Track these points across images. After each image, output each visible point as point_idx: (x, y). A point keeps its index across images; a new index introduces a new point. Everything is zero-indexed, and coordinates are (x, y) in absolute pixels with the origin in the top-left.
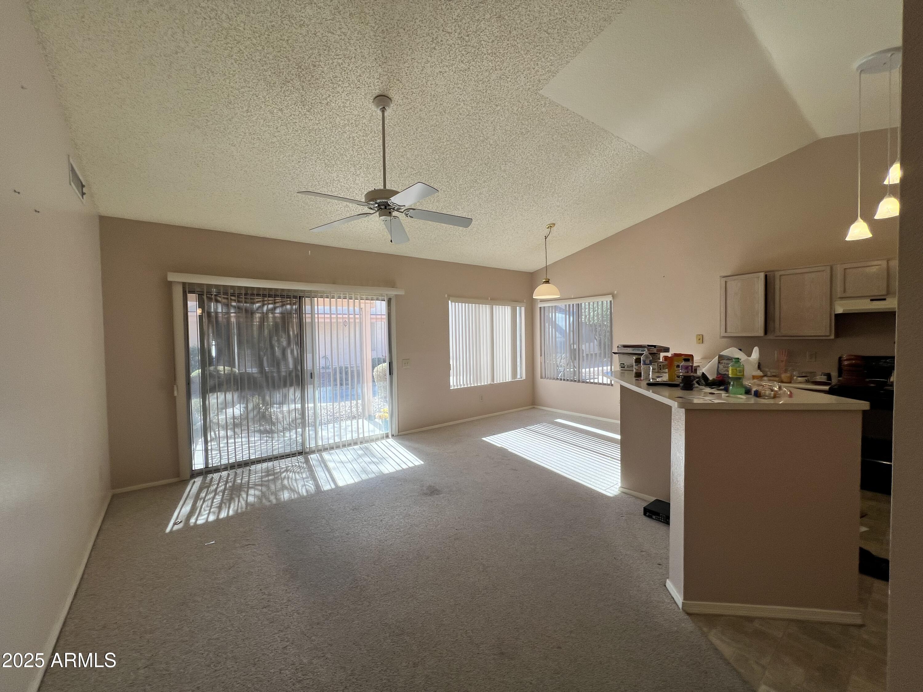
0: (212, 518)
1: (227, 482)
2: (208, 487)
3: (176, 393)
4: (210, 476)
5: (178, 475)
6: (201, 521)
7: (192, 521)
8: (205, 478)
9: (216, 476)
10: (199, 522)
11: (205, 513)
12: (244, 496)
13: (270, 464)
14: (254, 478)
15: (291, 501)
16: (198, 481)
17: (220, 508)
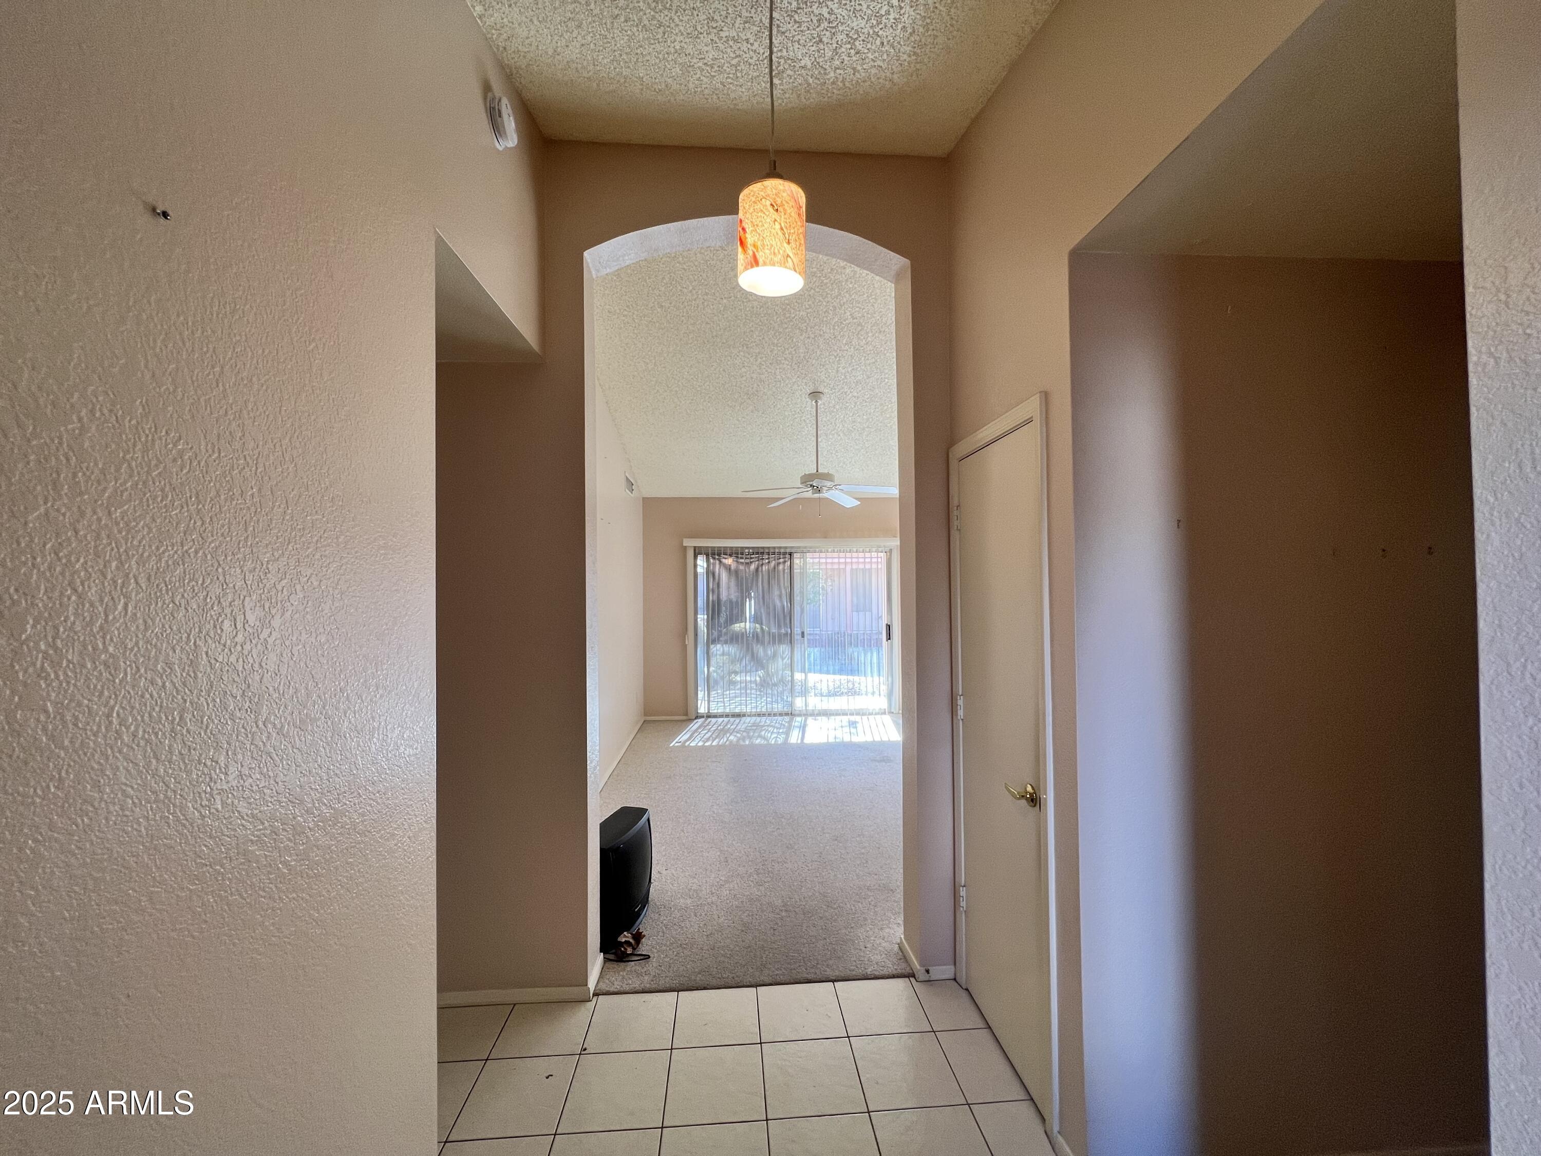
0: (700, 744)
1: (720, 725)
2: (705, 726)
3: (687, 643)
4: (709, 720)
5: (686, 714)
6: (693, 744)
7: (687, 744)
8: (706, 720)
9: (714, 720)
10: (691, 745)
11: (697, 741)
12: (728, 735)
13: (758, 719)
14: (742, 727)
15: (760, 745)
16: (700, 721)
17: (708, 740)
